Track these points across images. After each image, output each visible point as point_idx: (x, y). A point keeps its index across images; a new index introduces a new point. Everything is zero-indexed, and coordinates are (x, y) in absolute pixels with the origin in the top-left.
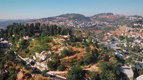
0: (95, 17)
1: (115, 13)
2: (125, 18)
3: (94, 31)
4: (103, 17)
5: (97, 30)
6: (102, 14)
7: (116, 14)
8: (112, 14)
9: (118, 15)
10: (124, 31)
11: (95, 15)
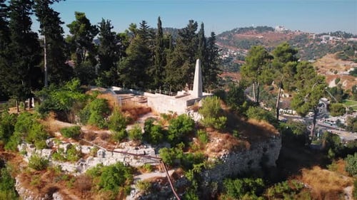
0: (225, 38)
1: (280, 27)
2: (308, 38)
3: (229, 74)
4: (247, 36)
5: (235, 71)
6: (242, 30)
7: (282, 29)
8: (272, 30)
9: (287, 32)
10: (336, 73)
11: (224, 33)
